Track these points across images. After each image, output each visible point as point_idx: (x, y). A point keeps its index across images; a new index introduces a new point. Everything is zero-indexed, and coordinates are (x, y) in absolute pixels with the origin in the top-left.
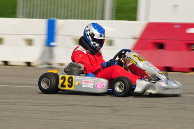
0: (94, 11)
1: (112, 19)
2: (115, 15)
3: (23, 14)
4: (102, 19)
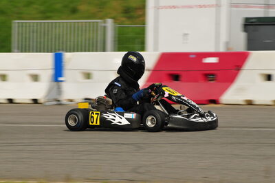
0: (95, 43)
1: (115, 51)
2: (117, 46)
3: (18, 49)
4: (104, 50)
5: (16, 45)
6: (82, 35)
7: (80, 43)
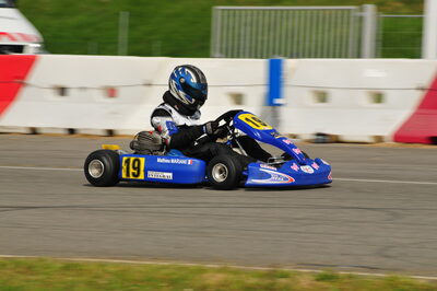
2: (380, 48)
3: (221, 52)
4: (359, 55)
5: (218, 46)
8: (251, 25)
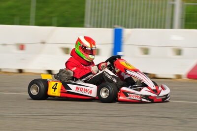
4: (172, 27)
5: (89, 21)
6: (154, 13)
7: (152, 20)
8: (109, 8)
